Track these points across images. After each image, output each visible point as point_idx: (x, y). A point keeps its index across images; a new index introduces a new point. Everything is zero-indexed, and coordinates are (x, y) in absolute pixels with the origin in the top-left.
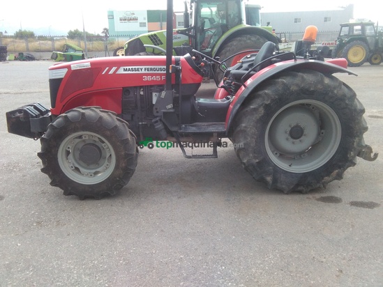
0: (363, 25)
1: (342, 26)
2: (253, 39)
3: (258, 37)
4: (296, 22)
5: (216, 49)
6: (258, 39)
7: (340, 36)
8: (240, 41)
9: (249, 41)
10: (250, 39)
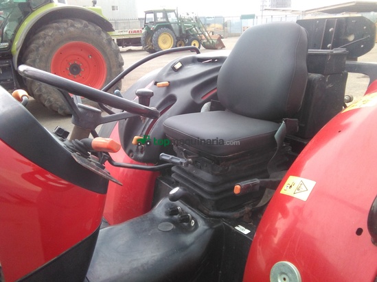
0: (165, 12)
1: (147, 13)
2: (78, 25)
3: (85, 22)
4: (113, 9)
5: (17, 44)
6: (86, 26)
7: (145, 23)
8: (58, 28)
9: (72, 29)
10: (72, 26)
